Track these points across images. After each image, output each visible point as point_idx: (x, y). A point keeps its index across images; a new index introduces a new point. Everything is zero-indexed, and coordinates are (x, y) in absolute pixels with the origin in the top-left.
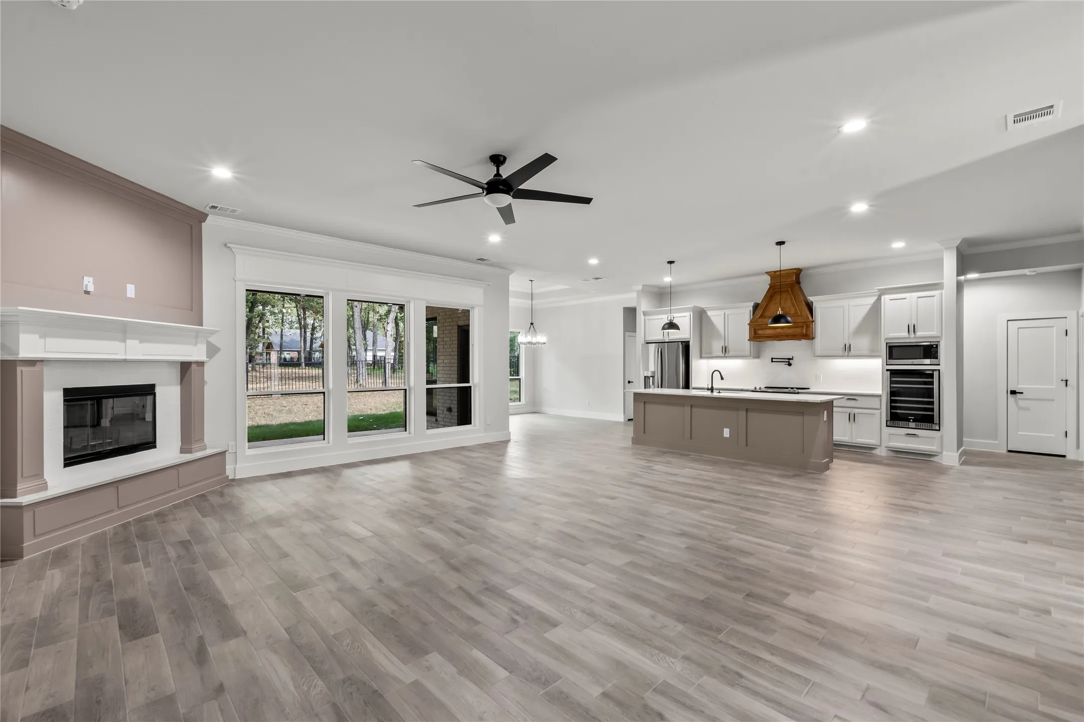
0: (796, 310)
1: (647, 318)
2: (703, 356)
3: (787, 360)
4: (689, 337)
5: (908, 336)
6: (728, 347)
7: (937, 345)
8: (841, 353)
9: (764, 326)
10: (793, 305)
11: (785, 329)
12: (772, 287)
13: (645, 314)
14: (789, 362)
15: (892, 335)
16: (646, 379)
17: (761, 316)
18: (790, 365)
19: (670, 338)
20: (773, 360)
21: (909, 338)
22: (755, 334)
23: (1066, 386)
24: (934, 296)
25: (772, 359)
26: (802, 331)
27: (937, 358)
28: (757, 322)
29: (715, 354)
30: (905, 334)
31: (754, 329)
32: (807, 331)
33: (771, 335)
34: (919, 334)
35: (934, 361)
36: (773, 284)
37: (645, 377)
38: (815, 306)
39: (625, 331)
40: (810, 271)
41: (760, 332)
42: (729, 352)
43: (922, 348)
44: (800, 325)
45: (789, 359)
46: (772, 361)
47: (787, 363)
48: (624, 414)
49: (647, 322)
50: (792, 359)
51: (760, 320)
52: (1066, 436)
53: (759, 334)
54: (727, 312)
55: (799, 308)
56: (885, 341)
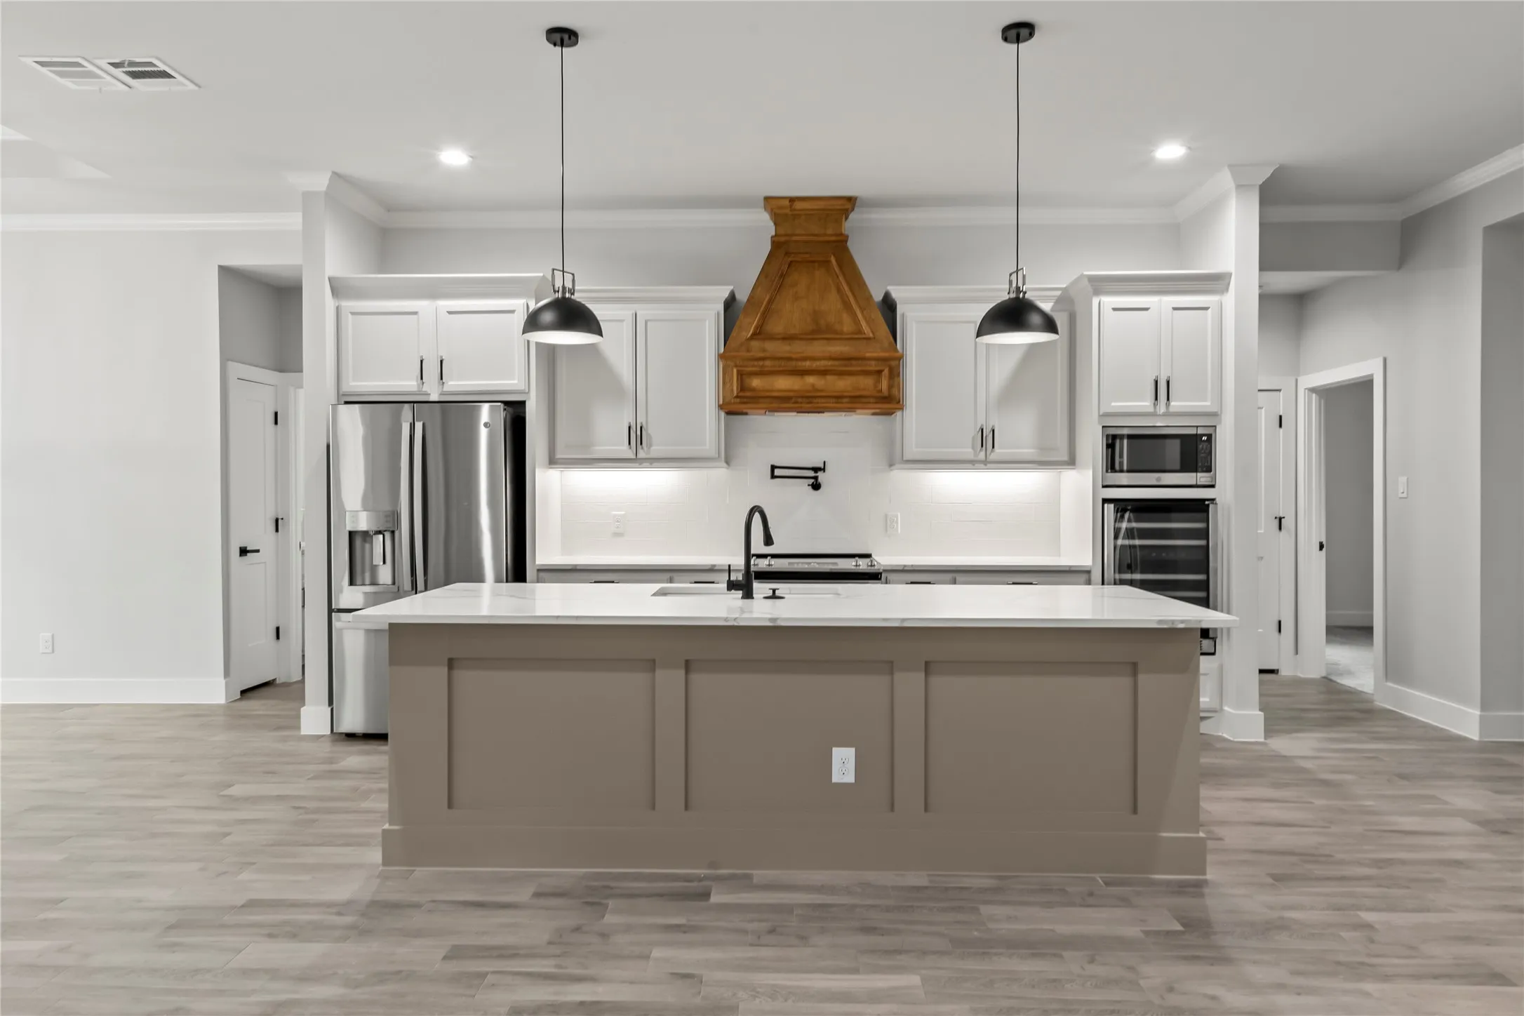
0: (856, 321)
1: (348, 305)
2: (558, 456)
3: (811, 474)
4: (522, 387)
5: (1151, 410)
6: (647, 431)
7: (1210, 436)
8: (967, 452)
9: (768, 363)
10: (847, 306)
11: (830, 378)
12: (778, 245)
13: (338, 288)
14: (816, 478)
15: (1118, 405)
16: (358, 542)
17: (759, 334)
18: (816, 486)
19: (446, 388)
20: (777, 472)
21: (1154, 414)
22: (742, 388)
23: (1280, 528)
24: (1207, 309)
25: (773, 468)
26: (875, 386)
27: (1208, 469)
28: (748, 351)
29: (601, 450)
30: (1146, 404)
31: (738, 371)
32: (890, 387)
33: (791, 394)
34: (1175, 404)
35: (1202, 478)
36: (782, 239)
37: (351, 534)
38: (903, 315)
39: (225, 358)
40: (876, 216)
41: (756, 382)
42: (650, 445)
43: (1177, 442)
44: (873, 366)
45: (816, 470)
46: (773, 476)
47: (811, 481)
48: (227, 673)
49: (349, 321)
50: (823, 470)
51: (755, 344)
52: (1280, 631)
53: (753, 390)
54: (644, 312)
55: (865, 319)
56: (1099, 423)
